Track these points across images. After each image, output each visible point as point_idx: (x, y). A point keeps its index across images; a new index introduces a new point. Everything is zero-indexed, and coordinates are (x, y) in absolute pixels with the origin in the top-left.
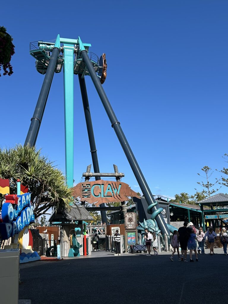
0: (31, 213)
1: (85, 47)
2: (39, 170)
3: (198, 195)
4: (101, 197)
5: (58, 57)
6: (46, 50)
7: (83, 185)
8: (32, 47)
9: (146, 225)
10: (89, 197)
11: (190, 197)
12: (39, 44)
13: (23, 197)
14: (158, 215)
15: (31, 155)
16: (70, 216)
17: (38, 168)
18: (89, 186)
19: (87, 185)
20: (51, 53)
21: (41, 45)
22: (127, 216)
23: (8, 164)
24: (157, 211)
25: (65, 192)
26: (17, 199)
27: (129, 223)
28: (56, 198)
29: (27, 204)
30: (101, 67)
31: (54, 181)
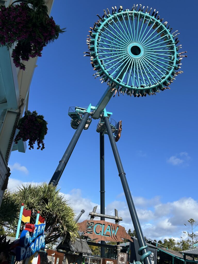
0: (43, 241)
1: (108, 115)
2: (56, 206)
3: (183, 243)
4: (101, 235)
5: (87, 119)
6: (80, 113)
7: (88, 222)
8: (70, 110)
10: (91, 233)
11: (176, 243)
12: (76, 108)
13: (39, 227)
14: (147, 257)
15: (52, 193)
16: (73, 247)
17: (55, 204)
18: (93, 224)
19: (91, 223)
20: (83, 116)
21: (77, 109)
22: (120, 255)
23: (34, 198)
24: (147, 254)
25: (73, 227)
26: (34, 228)
27: (121, 262)
28: (65, 231)
29: (41, 233)
30: (117, 130)
31: (65, 217)
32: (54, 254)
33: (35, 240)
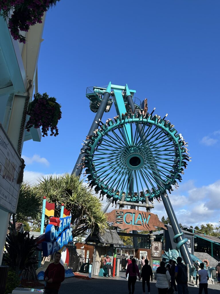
0: (70, 234)
1: (131, 93)
2: (80, 196)
4: (131, 225)
5: (108, 100)
6: (99, 94)
7: (117, 212)
8: (88, 91)
9: (170, 254)
10: (121, 223)
11: (215, 228)
12: (94, 88)
13: (65, 220)
14: (183, 245)
15: (75, 183)
16: (103, 239)
17: (79, 195)
18: (122, 213)
19: (120, 212)
20: (103, 96)
21: (95, 90)
22: (154, 244)
23: (56, 190)
24: (183, 241)
25: (101, 218)
26: (59, 222)
27: (155, 251)
28: (92, 223)
30: (142, 110)
31: (92, 208)
32: (83, 247)
33: (61, 234)
